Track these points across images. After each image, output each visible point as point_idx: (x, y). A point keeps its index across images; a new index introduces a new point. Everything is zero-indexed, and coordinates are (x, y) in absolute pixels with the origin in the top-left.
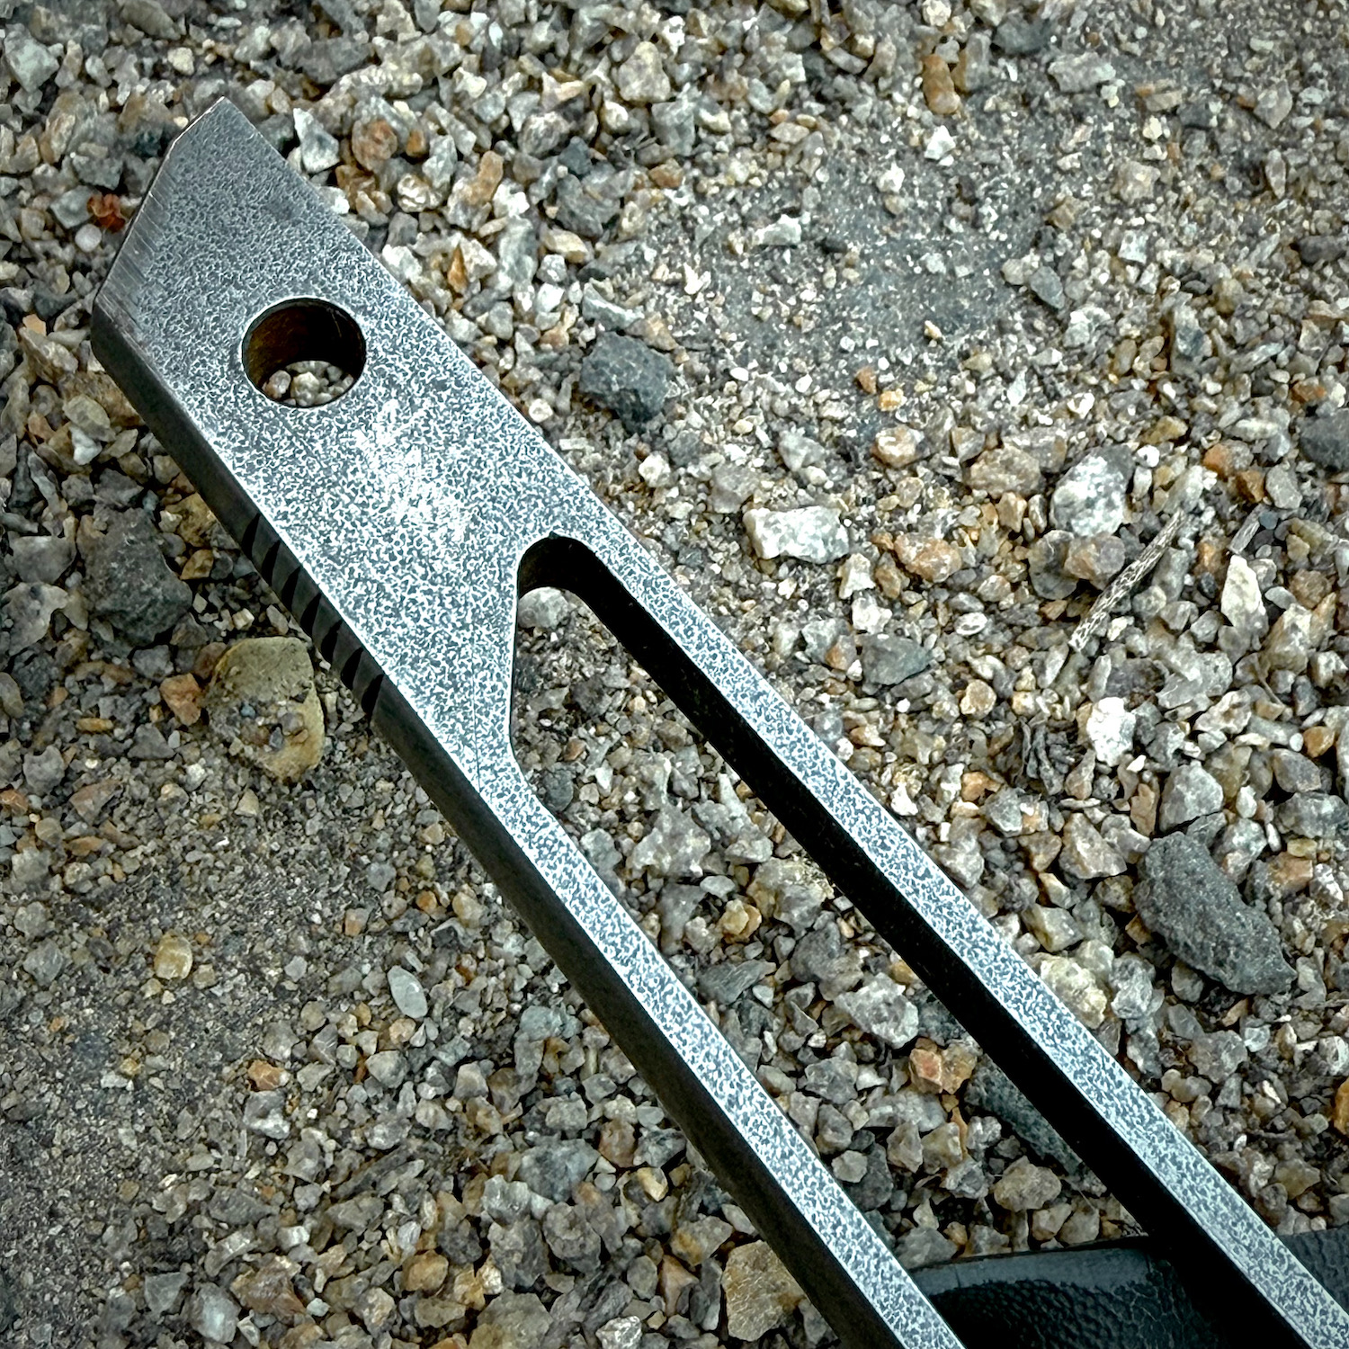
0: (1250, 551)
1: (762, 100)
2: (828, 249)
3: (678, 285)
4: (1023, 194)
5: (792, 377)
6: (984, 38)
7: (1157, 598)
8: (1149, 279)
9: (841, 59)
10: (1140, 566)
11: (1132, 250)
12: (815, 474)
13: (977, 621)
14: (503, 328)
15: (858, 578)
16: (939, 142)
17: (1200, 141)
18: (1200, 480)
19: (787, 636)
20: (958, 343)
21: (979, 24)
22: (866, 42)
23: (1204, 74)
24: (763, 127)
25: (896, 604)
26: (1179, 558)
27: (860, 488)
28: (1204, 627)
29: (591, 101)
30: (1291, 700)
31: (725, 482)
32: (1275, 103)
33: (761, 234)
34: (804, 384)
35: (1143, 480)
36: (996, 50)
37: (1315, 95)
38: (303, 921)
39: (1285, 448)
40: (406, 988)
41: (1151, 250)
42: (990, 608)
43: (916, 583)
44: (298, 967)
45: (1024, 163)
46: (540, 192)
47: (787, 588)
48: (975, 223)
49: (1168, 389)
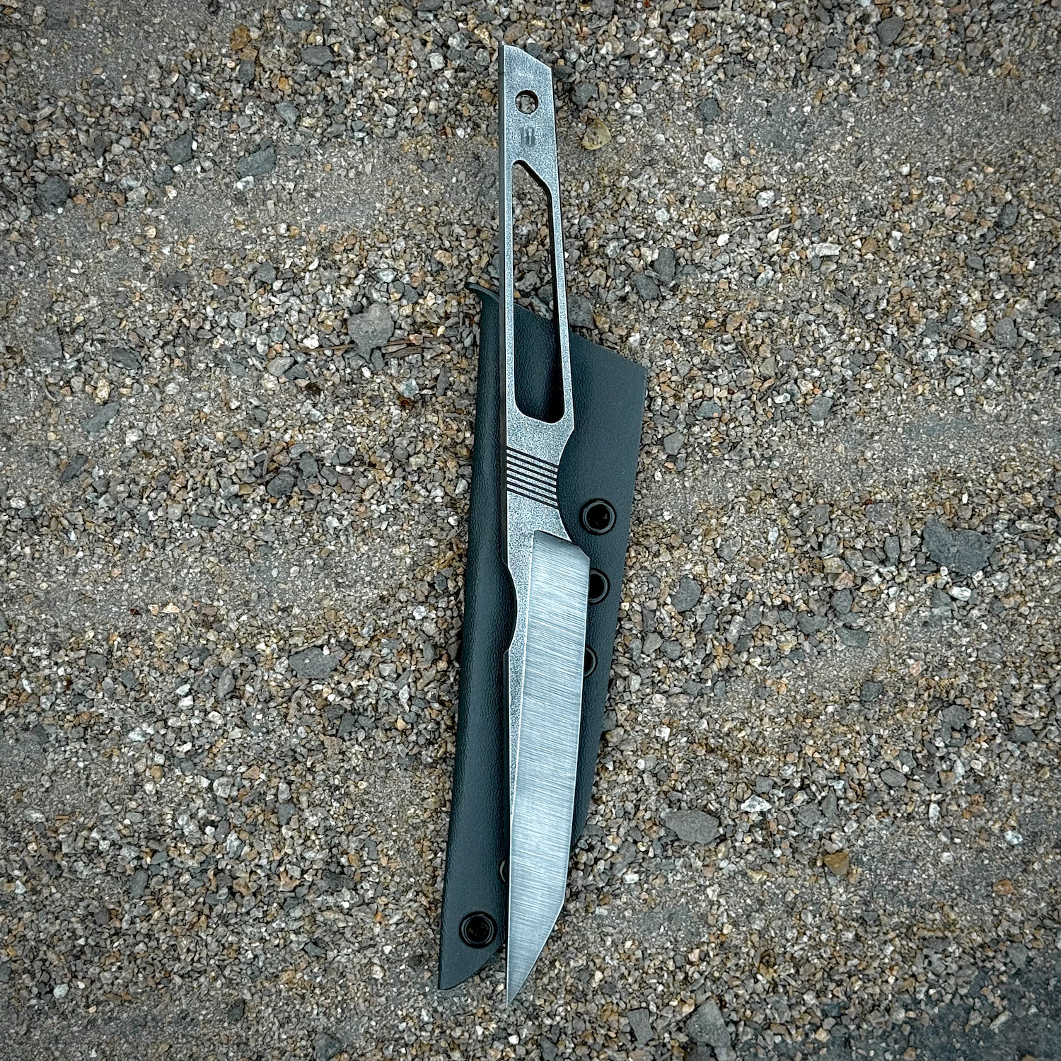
0: (782, 230)
1: (781, 74)
2: (769, 114)
3: (736, 98)
4: (814, 132)
5: (739, 133)
6: (835, 95)
7: (758, 224)
8: (820, 167)
9: (804, 78)
10: (761, 217)
11: (821, 159)
12: (727, 154)
13: (729, 203)
14: (695, 84)
15: (716, 179)
16: (807, 109)
17: (855, 148)
18: (786, 210)
19: (695, 179)
20: (774, 151)
21: (837, 91)
22: (810, 79)
23: (871, 135)
24: (777, 80)
25: (718, 188)
26: (769, 220)
27: (732, 163)
28: (762, 236)
29: (748, 50)
30: (763, 258)
31: (709, 143)
32: (877, 151)
33: (758, 101)
34: (740, 136)
35: (778, 202)
36: (835, 99)
37: (886, 157)
38: (580, 162)
39: (807, 217)
40: (587, 186)
41: (824, 162)
42: (734, 203)
43: (726, 188)
44: (573, 169)
45: (820, 126)
46: (725, 61)
47: (703, 171)
48: (801, 130)
49: (799, 191)
